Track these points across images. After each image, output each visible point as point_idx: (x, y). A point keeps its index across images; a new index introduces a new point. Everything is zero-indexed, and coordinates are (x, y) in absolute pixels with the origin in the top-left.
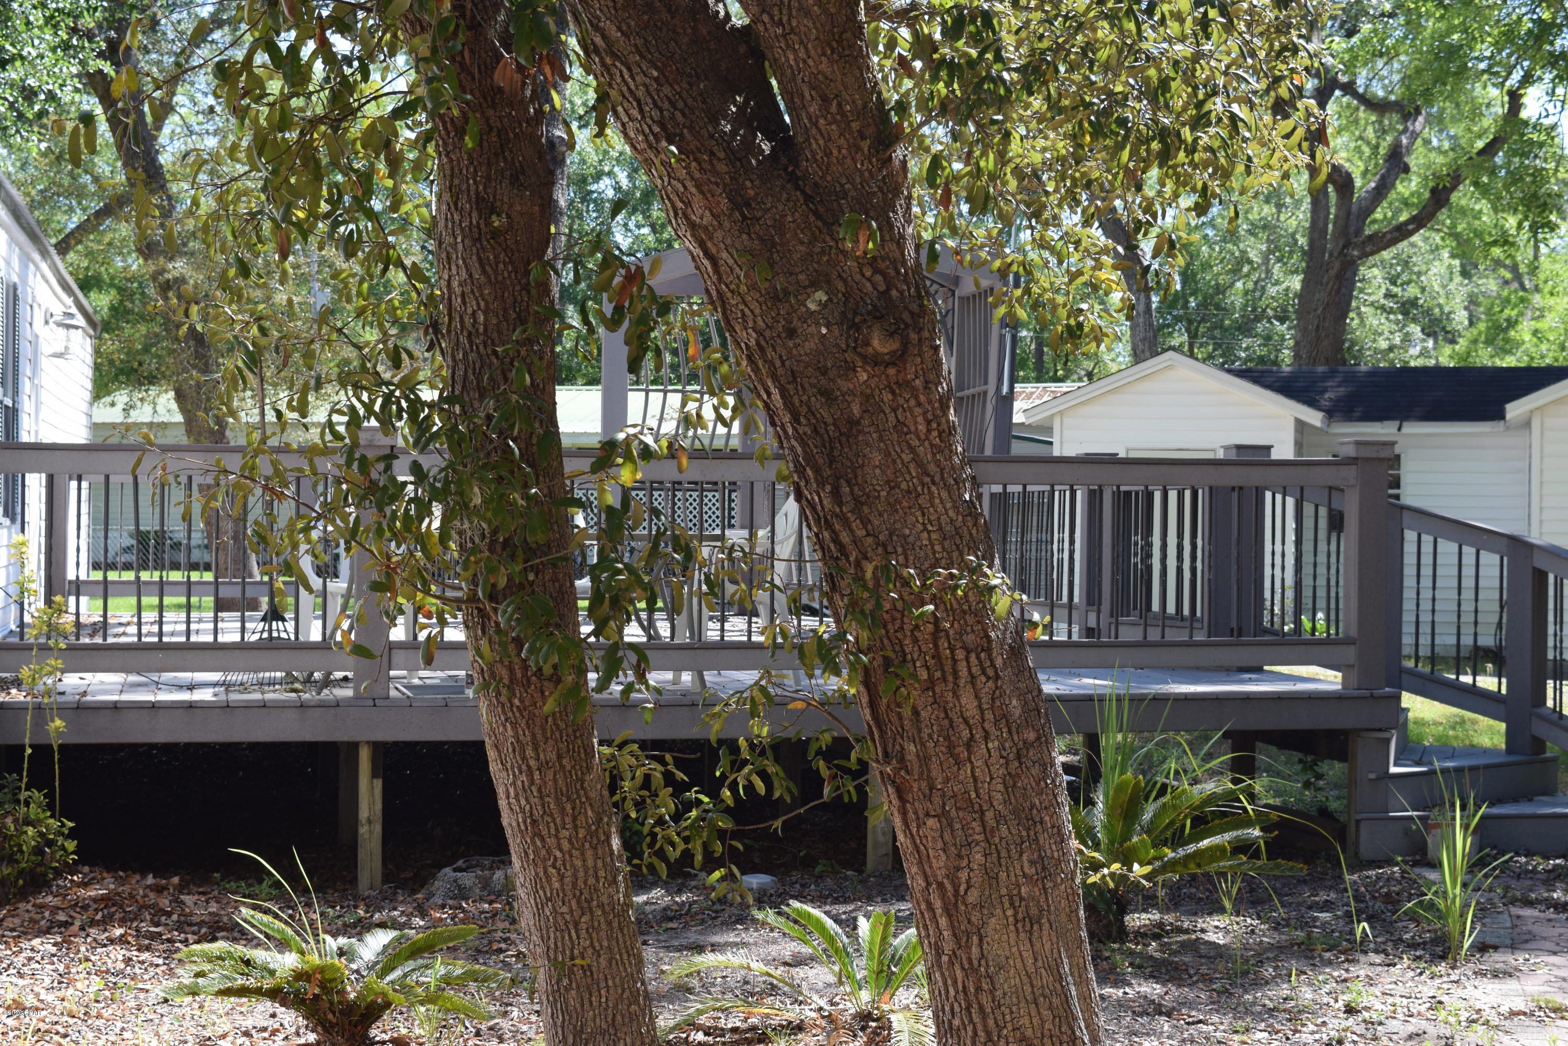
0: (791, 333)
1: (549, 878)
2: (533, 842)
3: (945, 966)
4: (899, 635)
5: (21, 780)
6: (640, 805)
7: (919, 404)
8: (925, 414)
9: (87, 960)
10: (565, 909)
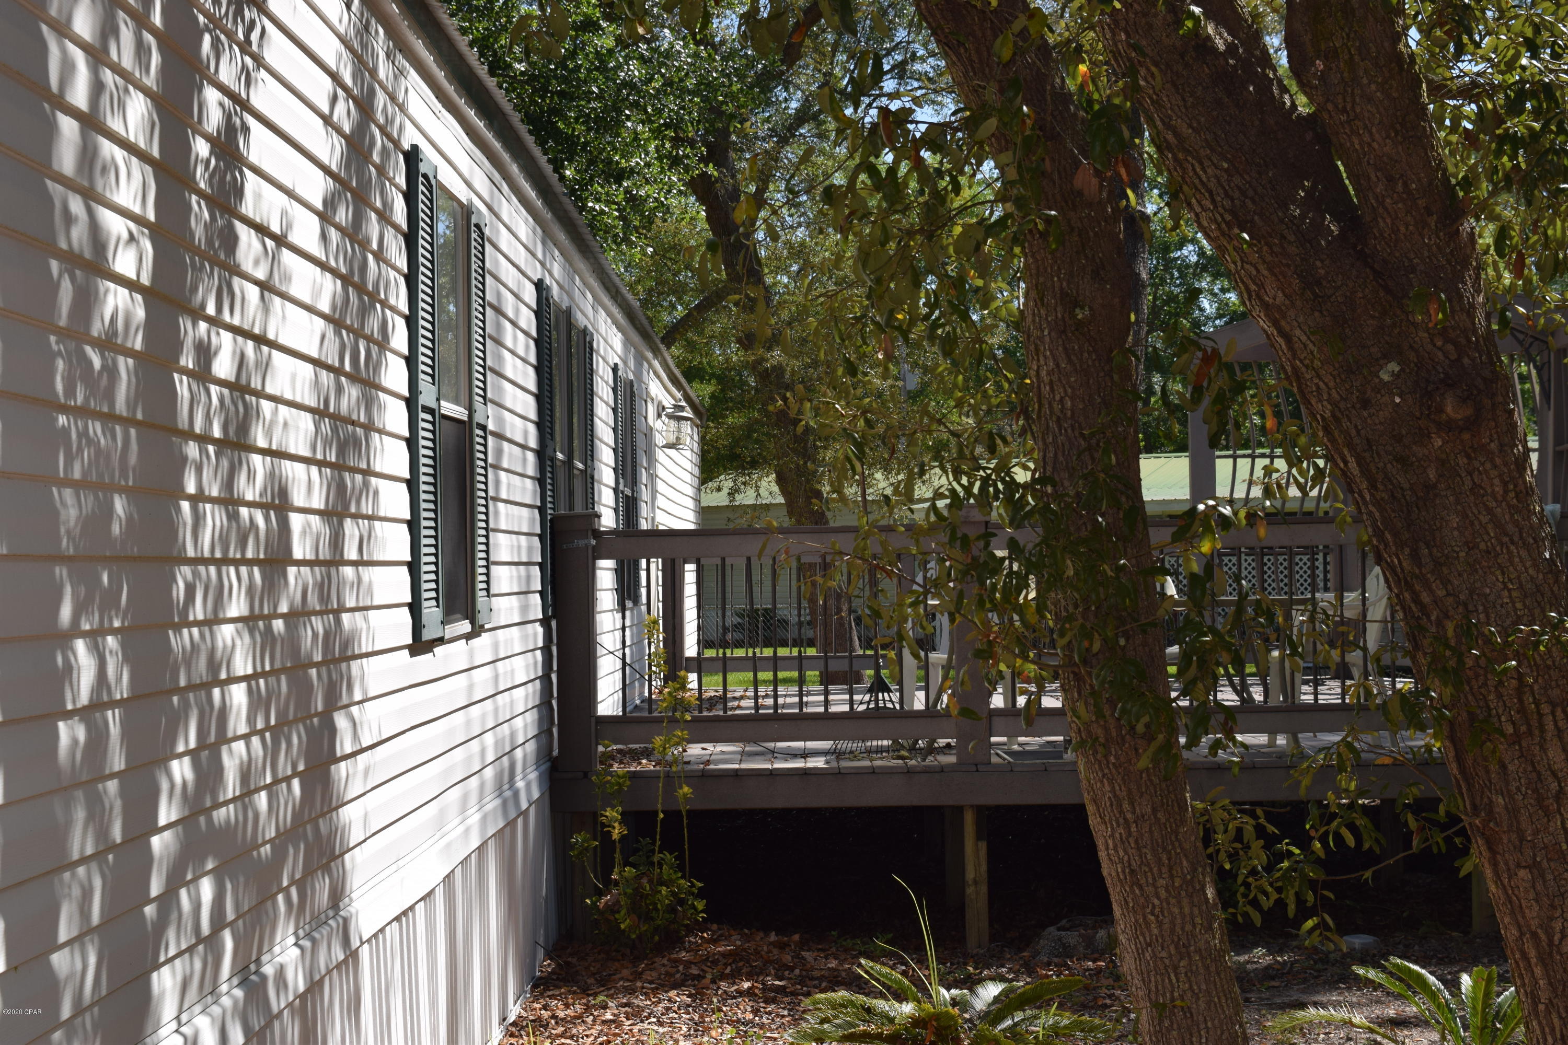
0: (1365, 403)
1: (1148, 924)
2: (1133, 892)
3: (1542, 1015)
4: (1483, 690)
5: (654, 843)
6: (1233, 857)
7: (1495, 467)
8: (1500, 476)
9: (720, 1010)
10: (1164, 954)
